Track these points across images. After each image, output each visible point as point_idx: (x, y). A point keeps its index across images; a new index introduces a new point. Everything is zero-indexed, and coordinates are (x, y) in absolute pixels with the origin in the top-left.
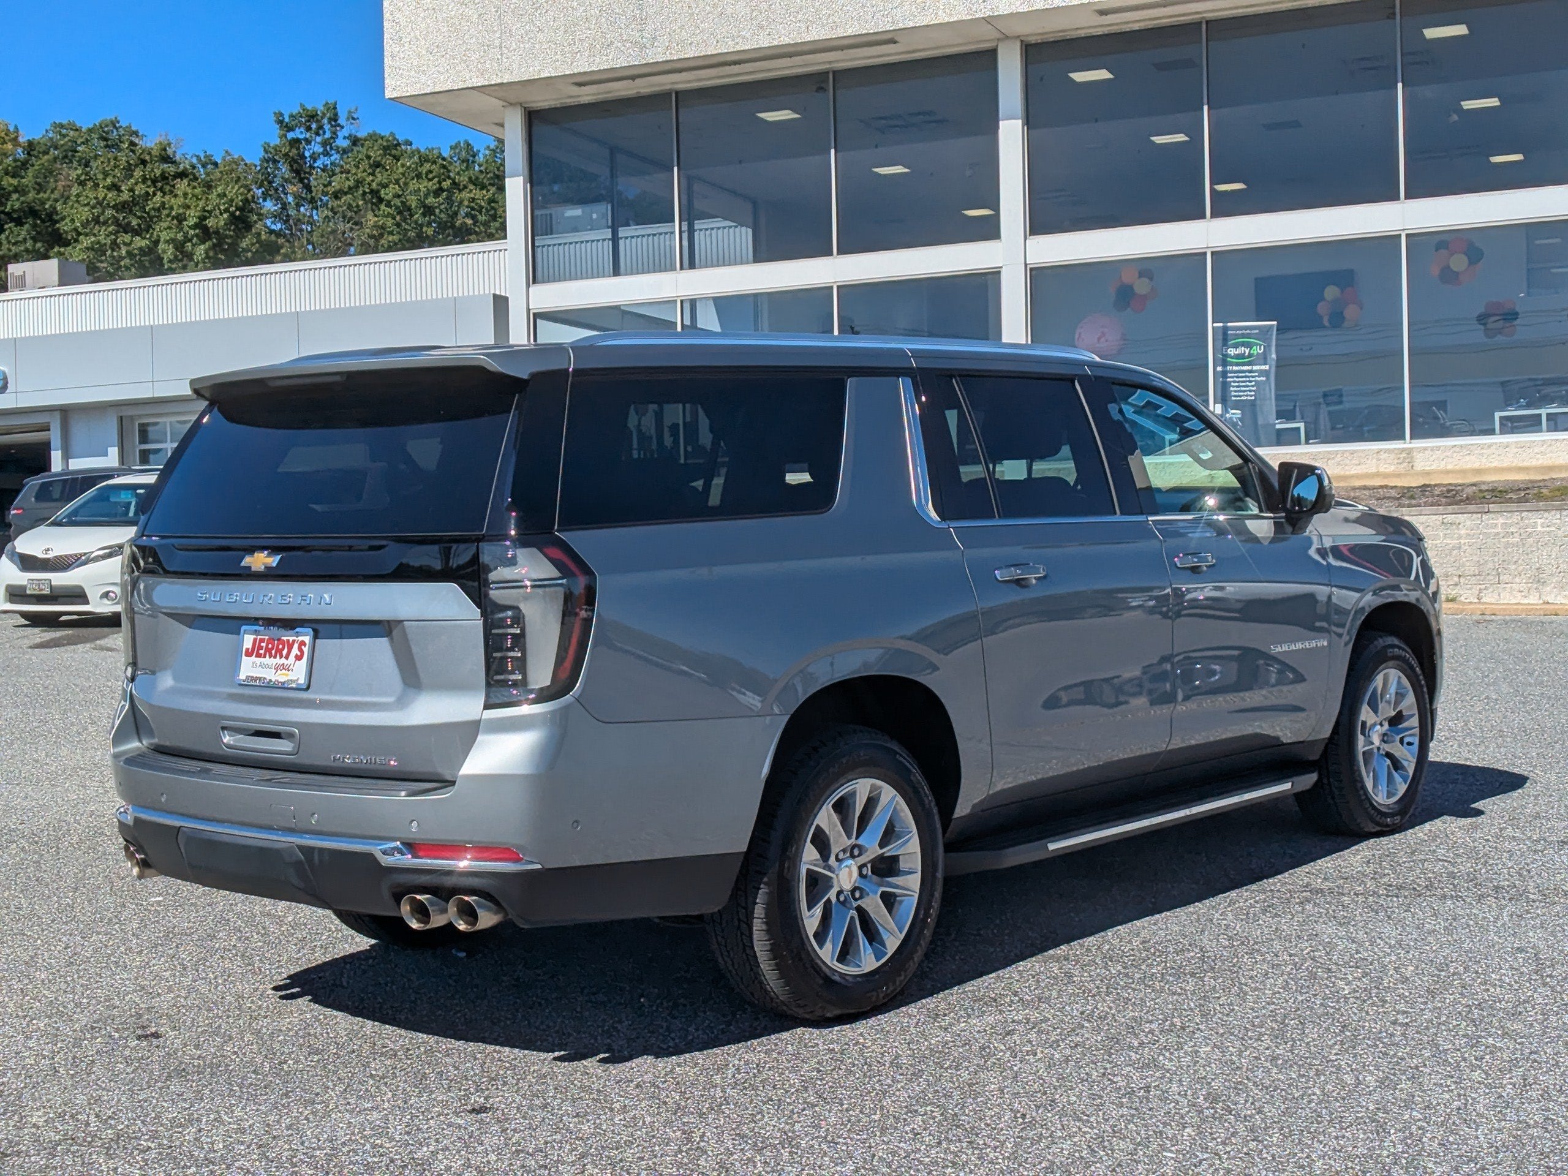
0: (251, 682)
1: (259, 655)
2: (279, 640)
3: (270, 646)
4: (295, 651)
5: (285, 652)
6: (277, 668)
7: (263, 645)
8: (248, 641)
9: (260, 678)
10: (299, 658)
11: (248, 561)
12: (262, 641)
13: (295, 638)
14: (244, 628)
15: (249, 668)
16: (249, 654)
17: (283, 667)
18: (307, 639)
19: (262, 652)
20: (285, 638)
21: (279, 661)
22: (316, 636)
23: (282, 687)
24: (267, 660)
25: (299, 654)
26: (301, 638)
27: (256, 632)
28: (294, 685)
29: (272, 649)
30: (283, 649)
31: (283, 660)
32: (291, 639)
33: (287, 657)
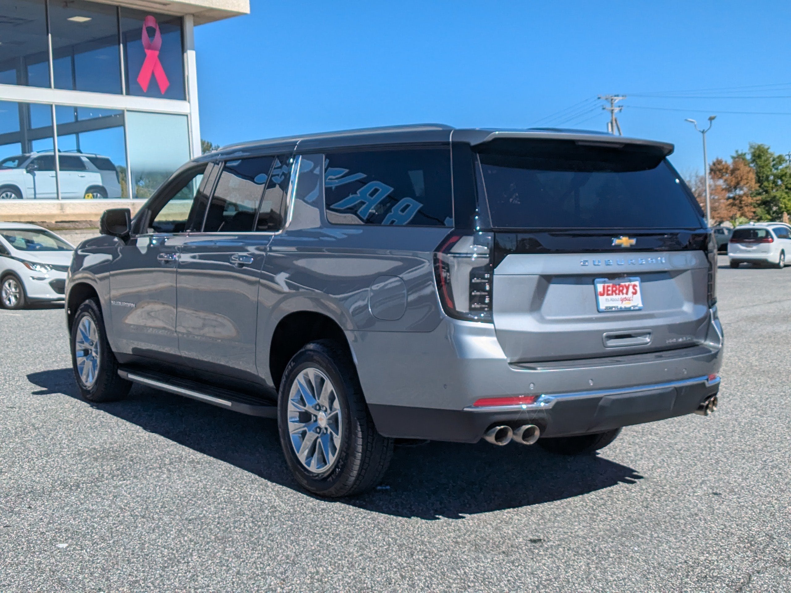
0: (609, 310)
1: (608, 295)
2: (619, 285)
3: (614, 289)
4: (631, 290)
5: (625, 291)
6: (622, 300)
7: (610, 288)
8: (600, 287)
9: (615, 307)
10: (635, 293)
11: (616, 242)
12: (608, 287)
13: (629, 283)
14: (597, 280)
15: (604, 302)
16: (602, 295)
17: (626, 299)
18: (637, 283)
19: (610, 292)
20: (623, 284)
21: (621, 296)
22: (642, 281)
23: (628, 310)
24: (614, 297)
25: (634, 291)
26: (633, 283)
27: (604, 282)
28: (637, 308)
29: (616, 290)
30: (623, 289)
31: (625, 296)
32: (627, 284)
33: (627, 293)
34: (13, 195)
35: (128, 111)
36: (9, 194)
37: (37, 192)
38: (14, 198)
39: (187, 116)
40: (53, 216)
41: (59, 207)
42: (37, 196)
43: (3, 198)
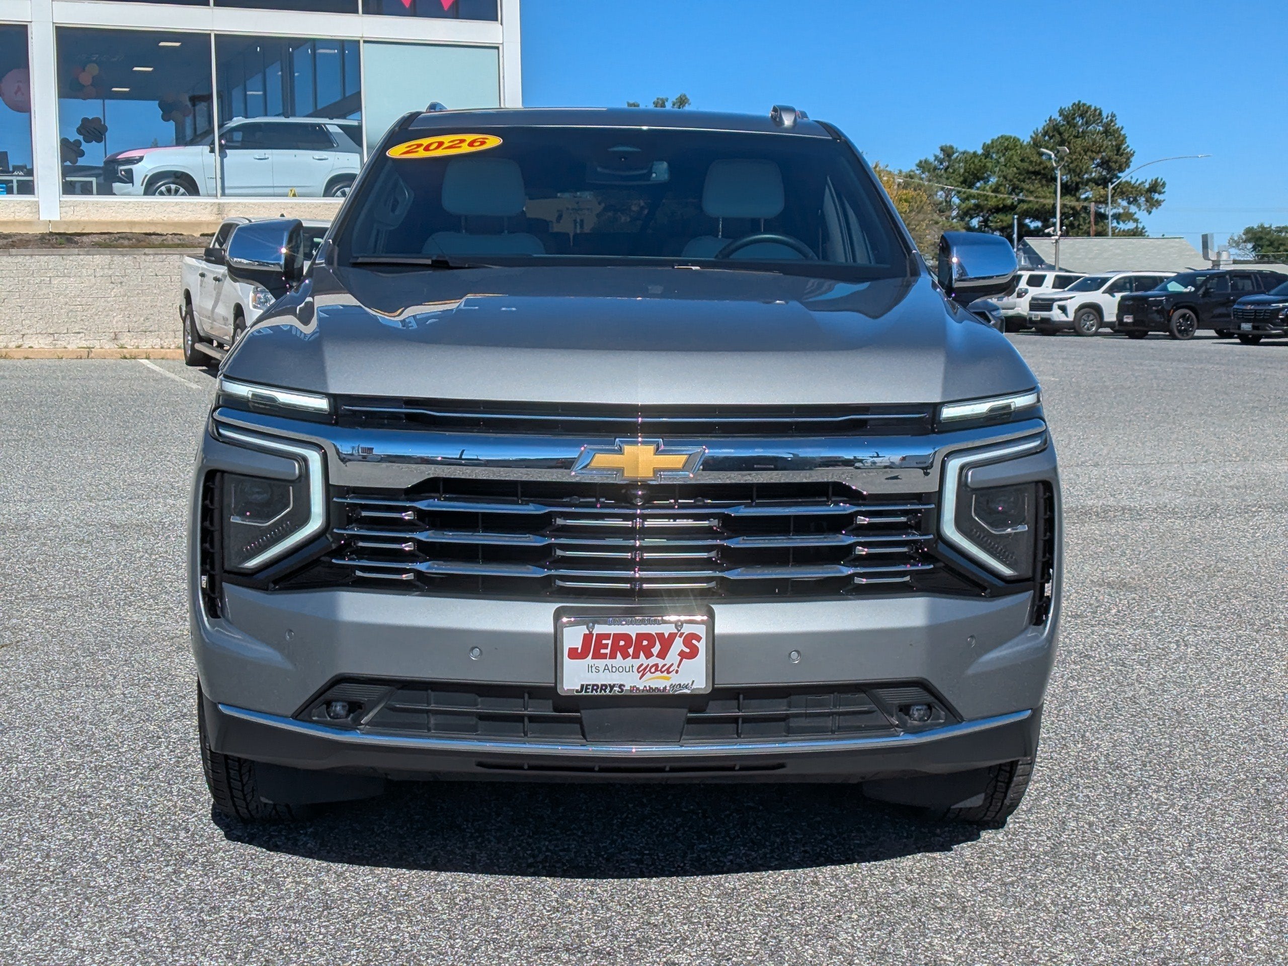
34: (182, 190)
35: (365, 42)
36: (173, 187)
37: (226, 185)
38: (183, 194)
39: (498, 48)
40: (199, 224)
41: (215, 210)
42: (227, 191)
43: (162, 193)
